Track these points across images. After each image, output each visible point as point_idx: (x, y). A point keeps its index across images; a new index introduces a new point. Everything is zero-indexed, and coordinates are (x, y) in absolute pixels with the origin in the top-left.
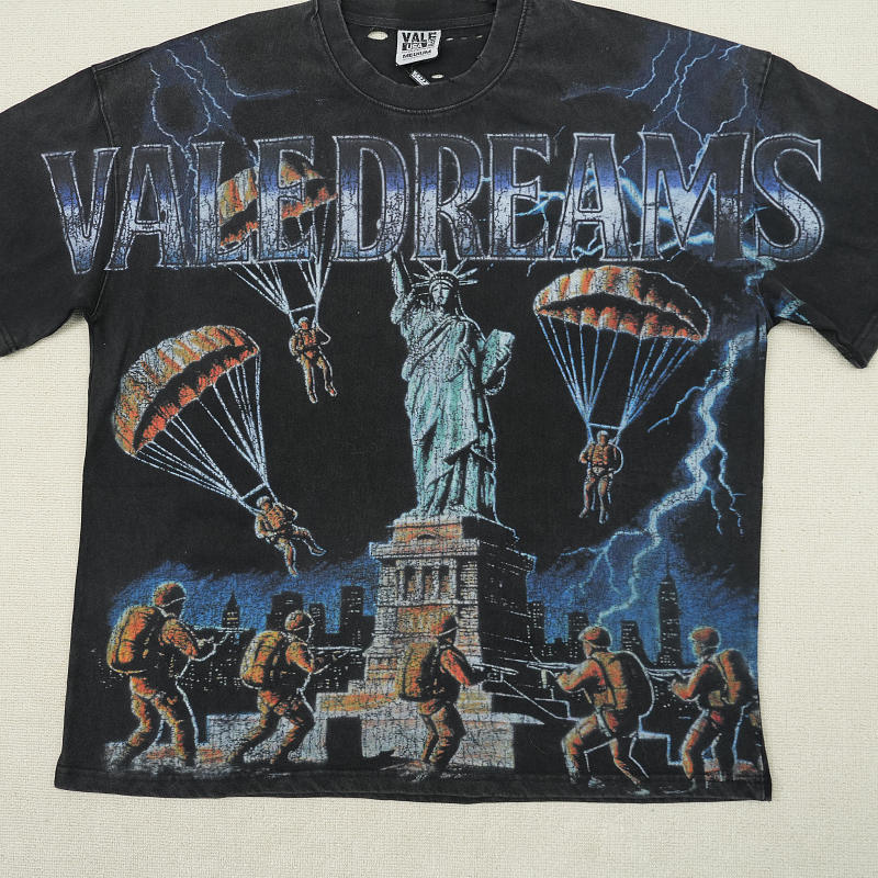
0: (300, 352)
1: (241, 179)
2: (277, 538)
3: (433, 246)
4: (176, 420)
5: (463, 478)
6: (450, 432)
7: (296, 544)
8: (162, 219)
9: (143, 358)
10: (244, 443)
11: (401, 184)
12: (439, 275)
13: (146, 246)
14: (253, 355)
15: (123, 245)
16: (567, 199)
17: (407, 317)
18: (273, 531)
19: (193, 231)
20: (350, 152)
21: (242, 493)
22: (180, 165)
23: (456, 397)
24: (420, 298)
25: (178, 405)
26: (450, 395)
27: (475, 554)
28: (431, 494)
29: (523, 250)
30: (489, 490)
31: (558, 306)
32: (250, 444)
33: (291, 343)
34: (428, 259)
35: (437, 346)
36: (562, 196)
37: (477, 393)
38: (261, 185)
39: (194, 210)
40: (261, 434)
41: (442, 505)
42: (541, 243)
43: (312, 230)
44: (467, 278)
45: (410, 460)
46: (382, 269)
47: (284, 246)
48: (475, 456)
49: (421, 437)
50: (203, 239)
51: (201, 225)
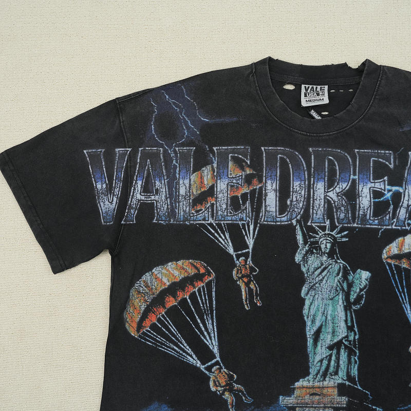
0: (239, 278)
1: (206, 171)
2: (224, 391)
3: (321, 217)
4: (163, 316)
5: (338, 359)
6: (330, 330)
7: (236, 395)
8: (157, 193)
9: (144, 278)
10: (206, 333)
11: (303, 178)
12: (325, 234)
13: (147, 209)
14: (211, 279)
15: (132, 208)
16: (405, 192)
17: (305, 259)
18: (221, 387)
19: (175, 200)
20: (272, 157)
21: (203, 363)
22: (168, 160)
23: (334, 310)
24: (314, 248)
25: (164, 307)
26: (330, 308)
27: (345, 406)
28: (318, 368)
29: (376, 222)
30: (354, 367)
31: (398, 257)
32: (209, 334)
33: (234, 272)
34: (319, 224)
35: (323, 278)
36: (401, 190)
37: (347, 307)
38: (217, 176)
39: (176, 189)
40: (215, 328)
41: (325, 375)
42: (387, 217)
43: (248, 204)
44: (342, 237)
45: (306, 346)
46: (290, 229)
47: (231, 213)
48: (346, 347)
49: (312, 332)
50: (181, 206)
51: (180, 197)
